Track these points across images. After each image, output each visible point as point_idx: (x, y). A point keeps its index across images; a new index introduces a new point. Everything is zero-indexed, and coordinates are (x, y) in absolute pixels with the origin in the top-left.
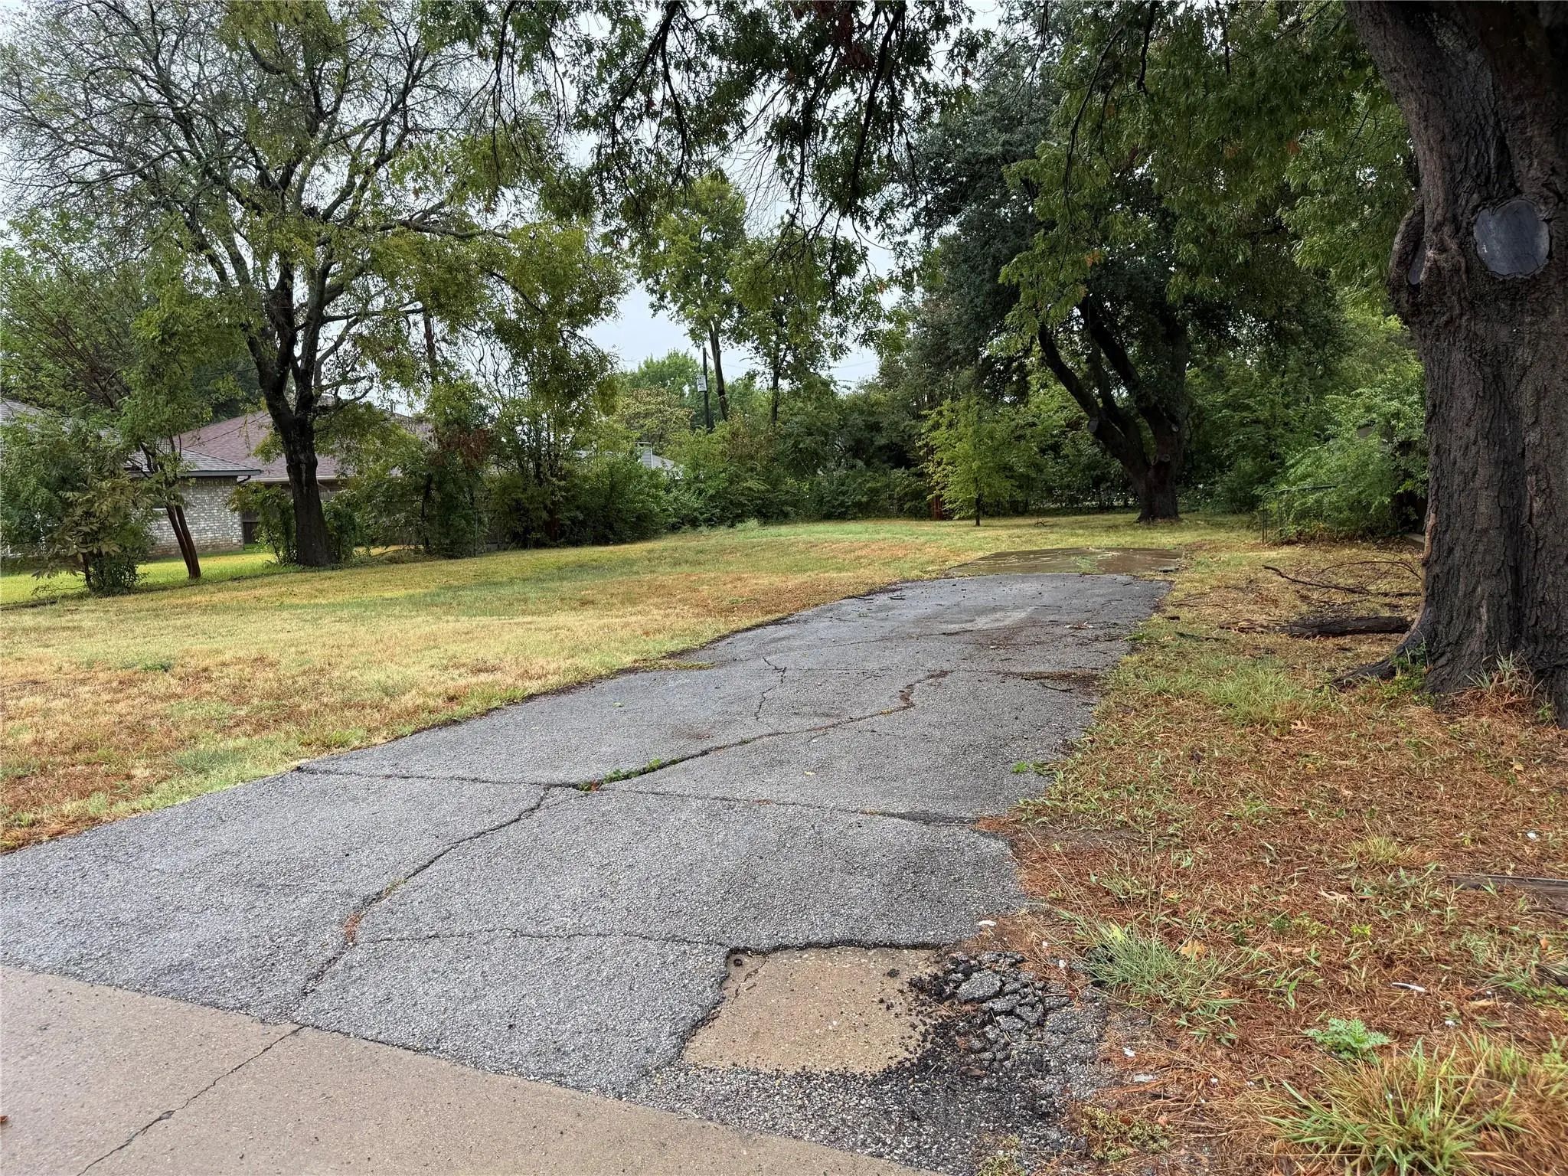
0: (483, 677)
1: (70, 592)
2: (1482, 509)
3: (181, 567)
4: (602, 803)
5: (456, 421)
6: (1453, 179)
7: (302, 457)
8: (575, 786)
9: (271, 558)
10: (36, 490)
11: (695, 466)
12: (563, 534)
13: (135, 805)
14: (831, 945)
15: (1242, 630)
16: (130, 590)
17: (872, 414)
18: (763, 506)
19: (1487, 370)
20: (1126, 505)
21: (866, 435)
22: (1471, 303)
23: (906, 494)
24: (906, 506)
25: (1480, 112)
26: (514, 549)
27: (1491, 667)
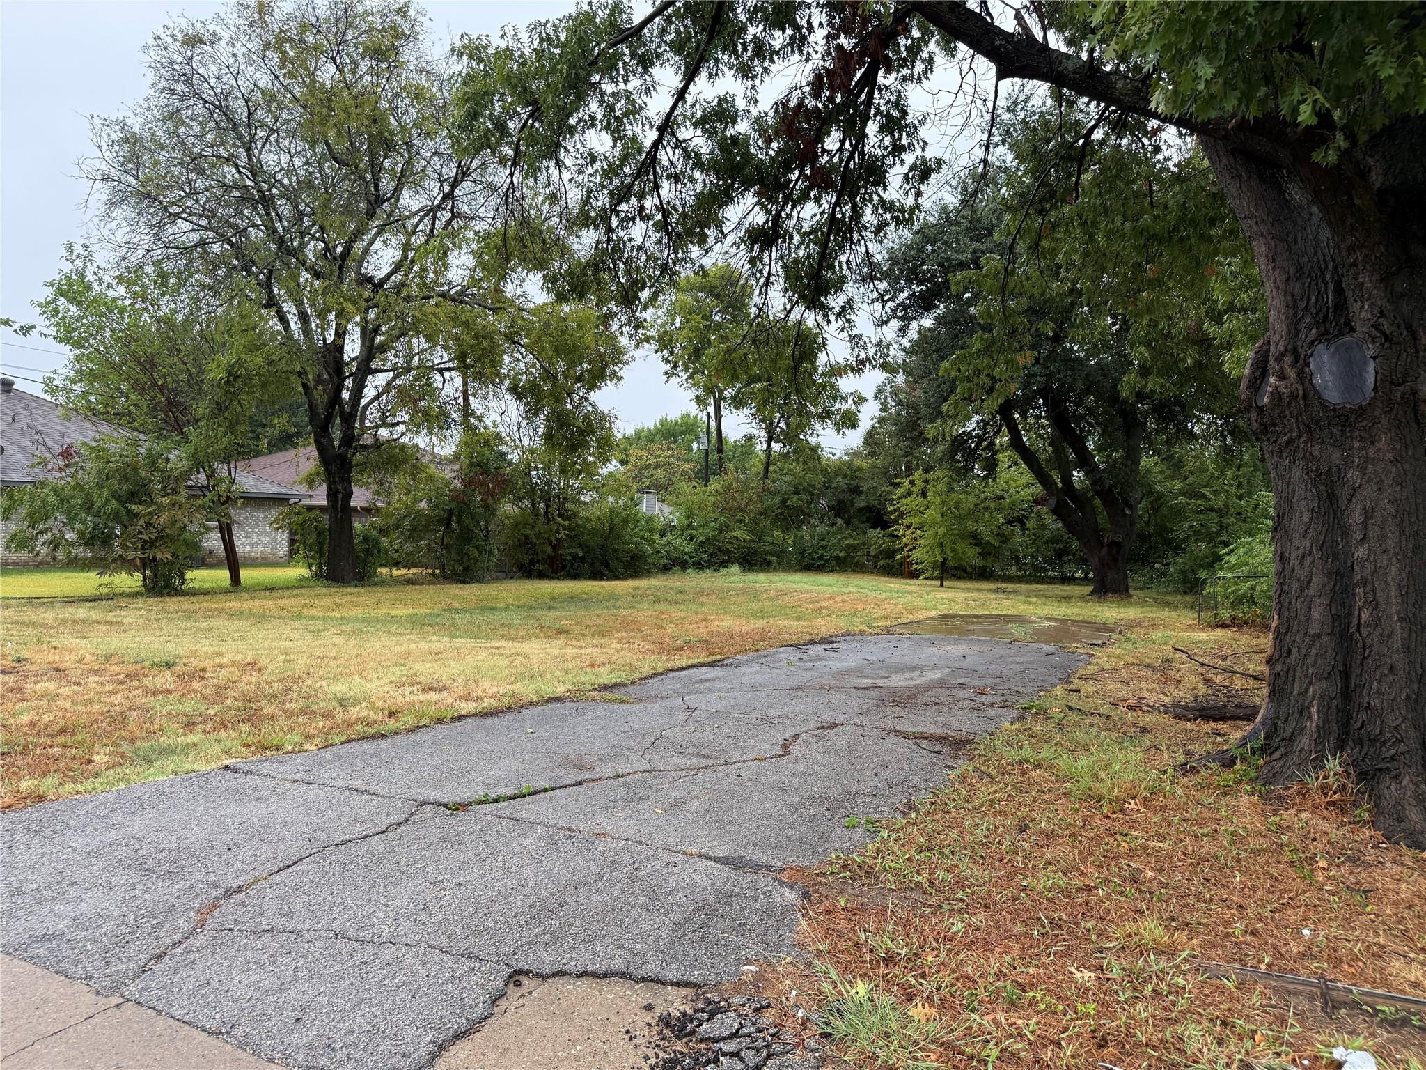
0: (433, 696)
1: (128, 590)
2: (1316, 615)
3: (223, 575)
4: (462, 823)
5: (479, 465)
6: (1295, 315)
7: (340, 487)
8: (445, 806)
9: (303, 571)
10: (107, 501)
11: (689, 516)
12: (564, 567)
13: (80, 788)
14: (605, 976)
15: (1130, 708)
16: (178, 592)
17: (854, 478)
18: (748, 554)
19: (1322, 488)
20: (1086, 578)
21: (847, 496)
22: (1308, 426)
23: (881, 552)
24: (880, 563)
25: (1321, 257)
26: (520, 578)
27: (1318, 764)
